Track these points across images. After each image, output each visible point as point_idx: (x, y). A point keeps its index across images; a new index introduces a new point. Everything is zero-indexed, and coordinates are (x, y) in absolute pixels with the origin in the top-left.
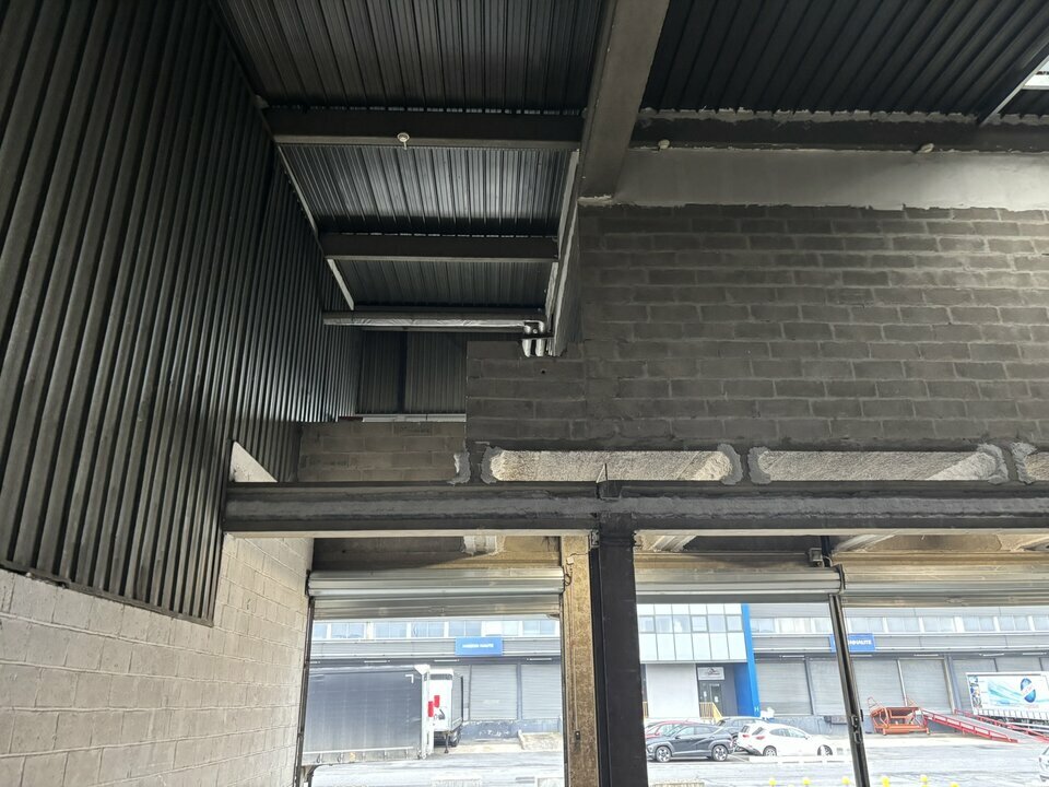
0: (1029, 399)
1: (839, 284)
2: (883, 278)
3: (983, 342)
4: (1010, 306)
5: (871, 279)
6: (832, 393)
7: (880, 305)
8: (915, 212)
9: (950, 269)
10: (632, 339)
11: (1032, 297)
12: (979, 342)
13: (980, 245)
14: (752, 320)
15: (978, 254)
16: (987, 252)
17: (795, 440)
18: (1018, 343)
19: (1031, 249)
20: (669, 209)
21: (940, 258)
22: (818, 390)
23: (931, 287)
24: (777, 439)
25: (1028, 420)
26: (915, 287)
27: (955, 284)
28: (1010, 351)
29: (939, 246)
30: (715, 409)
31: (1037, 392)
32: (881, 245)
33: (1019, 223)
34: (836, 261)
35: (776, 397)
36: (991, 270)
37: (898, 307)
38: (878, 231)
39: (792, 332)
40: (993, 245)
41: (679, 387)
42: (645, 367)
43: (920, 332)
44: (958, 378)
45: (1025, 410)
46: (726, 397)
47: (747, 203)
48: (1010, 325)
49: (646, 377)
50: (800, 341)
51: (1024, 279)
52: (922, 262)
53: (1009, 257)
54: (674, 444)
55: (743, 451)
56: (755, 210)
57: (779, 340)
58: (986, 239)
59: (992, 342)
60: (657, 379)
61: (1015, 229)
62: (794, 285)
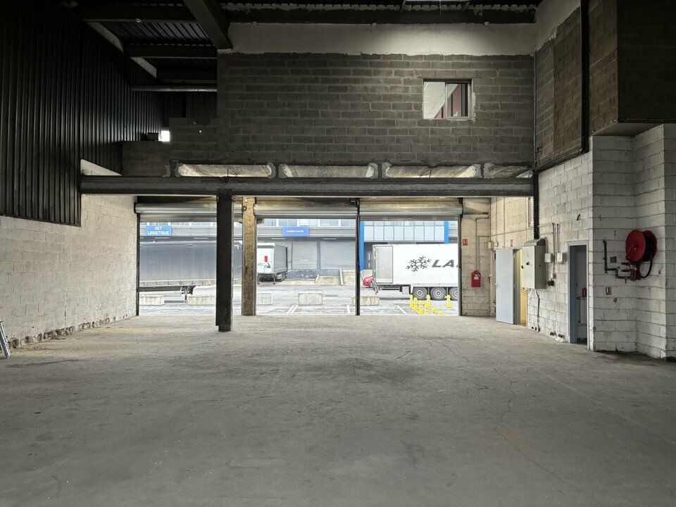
0: (394, 144)
1: (326, 92)
2: (345, 89)
3: (382, 119)
4: (397, 102)
5: (340, 89)
6: (316, 141)
7: (342, 102)
8: (365, 56)
9: (374, 85)
10: (237, 117)
11: (407, 98)
12: (380, 119)
13: (390, 73)
14: (287, 109)
15: (389, 77)
16: (393, 76)
17: (298, 161)
18: (396, 119)
19: (413, 75)
20: (257, 55)
21: (372, 79)
22: (310, 140)
23: (365, 93)
24: (292, 160)
25: (392, 153)
26: (359, 93)
27: (375, 92)
28: (391, 123)
29: (372, 74)
30: (268, 148)
31: (398, 141)
32: (348, 73)
33: (411, 61)
34: (327, 81)
35: (293, 143)
36: (393, 85)
37: (349, 103)
38: (347, 66)
39: (303, 115)
40: (396, 73)
41: (254, 138)
42: (241, 130)
43: (357, 114)
44: (368, 135)
45: (391, 149)
46: (273, 143)
47: (292, 52)
48: (395, 111)
49: (241, 134)
50: (306, 118)
51: (406, 90)
52: (363, 81)
53: (402, 79)
54: (251, 162)
55: (277, 166)
56: (295, 55)
57: (297, 118)
58: (394, 70)
59: (385, 119)
60: (246, 135)
61: (408, 65)
62: (307, 92)
